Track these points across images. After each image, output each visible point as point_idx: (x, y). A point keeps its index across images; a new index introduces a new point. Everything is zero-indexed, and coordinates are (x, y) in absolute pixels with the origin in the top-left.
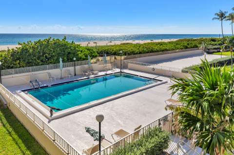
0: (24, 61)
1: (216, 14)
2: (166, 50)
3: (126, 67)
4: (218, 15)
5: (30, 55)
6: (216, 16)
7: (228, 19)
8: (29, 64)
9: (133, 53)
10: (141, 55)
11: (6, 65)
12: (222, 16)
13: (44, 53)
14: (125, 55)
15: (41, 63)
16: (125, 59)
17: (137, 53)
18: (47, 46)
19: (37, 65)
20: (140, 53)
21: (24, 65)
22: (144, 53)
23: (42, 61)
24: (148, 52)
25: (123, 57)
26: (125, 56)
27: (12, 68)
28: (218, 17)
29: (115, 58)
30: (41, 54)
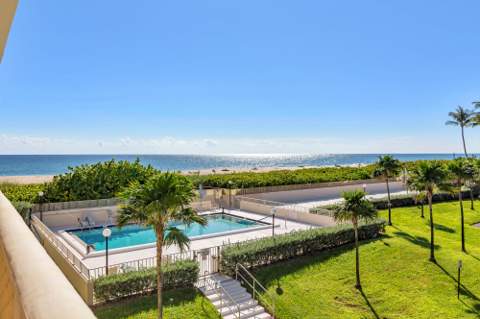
0: (75, 192)
1: (451, 114)
2: (321, 181)
3: (237, 207)
4: (455, 116)
5: (83, 184)
6: (452, 119)
7: (474, 124)
8: (82, 197)
9: (255, 185)
10: (269, 188)
11: (50, 196)
12: (462, 118)
13: (104, 182)
14: (239, 187)
15: (99, 196)
16: (238, 194)
17: (261, 185)
18: (108, 171)
19: (92, 198)
20: (268, 185)
21: (75, 198)
22: (275, 185)
23: (101, 193)
24: (283, 184)
25: (234, 192)
26: (239, 190)
27: (58, 201)
28: (456, 121)
29: (223, 193)
30: (100, 183)
